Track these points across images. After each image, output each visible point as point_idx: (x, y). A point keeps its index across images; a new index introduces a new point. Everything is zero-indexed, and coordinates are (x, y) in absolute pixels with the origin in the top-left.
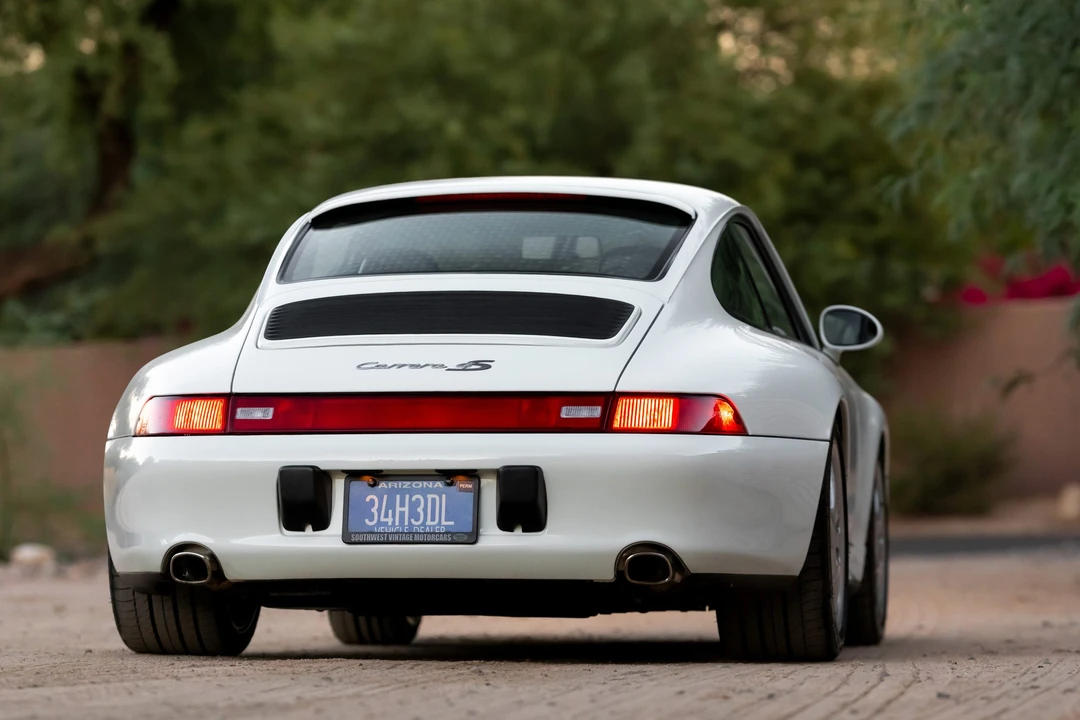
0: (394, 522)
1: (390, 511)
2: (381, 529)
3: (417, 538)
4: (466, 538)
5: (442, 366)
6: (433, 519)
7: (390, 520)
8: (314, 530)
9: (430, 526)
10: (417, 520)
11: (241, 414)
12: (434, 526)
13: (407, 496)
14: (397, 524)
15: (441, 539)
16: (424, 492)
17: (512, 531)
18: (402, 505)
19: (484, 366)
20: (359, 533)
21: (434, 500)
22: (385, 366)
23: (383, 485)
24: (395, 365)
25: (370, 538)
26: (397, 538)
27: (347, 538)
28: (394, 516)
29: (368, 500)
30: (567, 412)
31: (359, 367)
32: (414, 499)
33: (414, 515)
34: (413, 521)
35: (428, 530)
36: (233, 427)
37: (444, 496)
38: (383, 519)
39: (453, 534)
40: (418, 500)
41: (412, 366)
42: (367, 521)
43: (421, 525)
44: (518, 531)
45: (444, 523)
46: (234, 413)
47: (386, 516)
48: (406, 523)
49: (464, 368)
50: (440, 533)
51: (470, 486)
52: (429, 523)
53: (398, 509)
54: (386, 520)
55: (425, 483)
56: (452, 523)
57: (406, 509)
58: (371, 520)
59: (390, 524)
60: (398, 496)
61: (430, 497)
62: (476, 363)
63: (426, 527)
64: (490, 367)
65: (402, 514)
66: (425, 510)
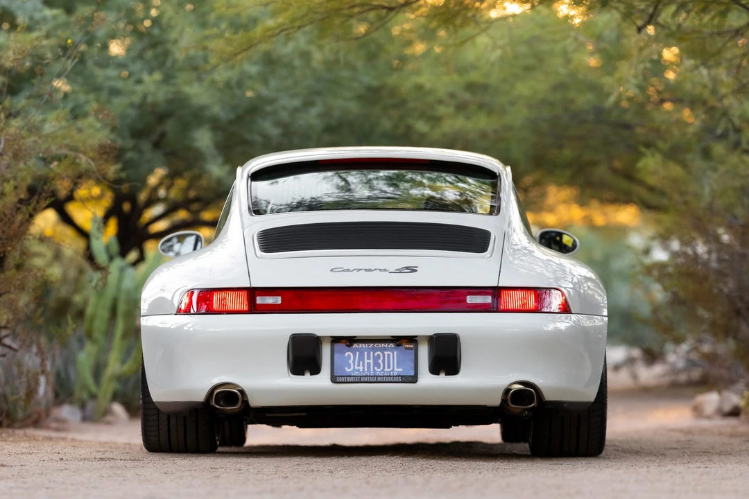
0: (364, 369)
1: (361, 363)
2: (356, 374)
3: (379, 379)
4: (411, 379)
5: (385, 270)
6: (389, 367)
7: (361, 368)
8: (311, 375)
9: (387, 372)
10: (379, 368)
11: (260, 300)
12: (390, 372)
13: (372, 353)
14: (366, 370)
15: (395, 380)
16: (383, 350)
17: (439, 375)
18: (369, 358)
19: (413, 270)
20: (342, 376)
21: (389, 355)
22: (348, 270)
23: (355, 346)
24: (355, 270)
25: (348, 379)
26: (366, 379)
27: (334, 379)
28: (363, 365)
29: (346, 355)
30: (471, 299)
31: (332, 270)
32: (376, 354)
33: (376, 364)
34: (376, 368)
35: (386, 374)
36: (254, 309)
37: (395, 353)
38: (356, 367)
39: (402, 376)
40: (379, 355)
41: (366, 270)
42: (346, 369)
43: (382, 371)
44: (443, 375)
45: (396, 369)
46: (255, 300)
47: (359, 365)
48: (372, 370)
49: (400, 271)
50: (393, 376)
51: (412, 346)
52: (386, 369)
53: (366, 361)
54: (358, 368)
55: (383, 345)
56: (401, 370)
57: (371, 361)
58: (349, 368)
59: (361, 370)
60: (366, 353)
61: (386, 353)
62: (407, 268)
63: (384, 372)
64: (416, 271)
65: (369, 364)
66: (384, 361)
